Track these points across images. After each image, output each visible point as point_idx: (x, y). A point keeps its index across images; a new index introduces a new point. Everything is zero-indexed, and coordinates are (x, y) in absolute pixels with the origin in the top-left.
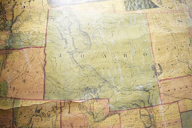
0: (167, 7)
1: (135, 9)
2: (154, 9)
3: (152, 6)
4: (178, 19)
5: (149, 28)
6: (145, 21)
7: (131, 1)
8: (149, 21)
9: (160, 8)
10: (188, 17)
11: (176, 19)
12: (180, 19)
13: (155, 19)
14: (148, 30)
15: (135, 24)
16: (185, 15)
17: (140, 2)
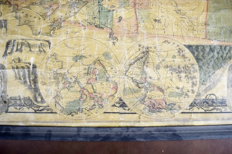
0: (172, 43)
1: (220, 47)
2: (194, 43)
3: (194, 48)
4: (160, 24)
5: (206, 19)
6: (210, 29)
7: (223, 59)
8: (204, 28)
9: (184, 43)
10: (142, 26)
11: (163, 26)
12: (157, 24)
13: (195, 30)
14: (208, 17)
15: (223, 27)
16: (146, 29)
17: (210, 56)
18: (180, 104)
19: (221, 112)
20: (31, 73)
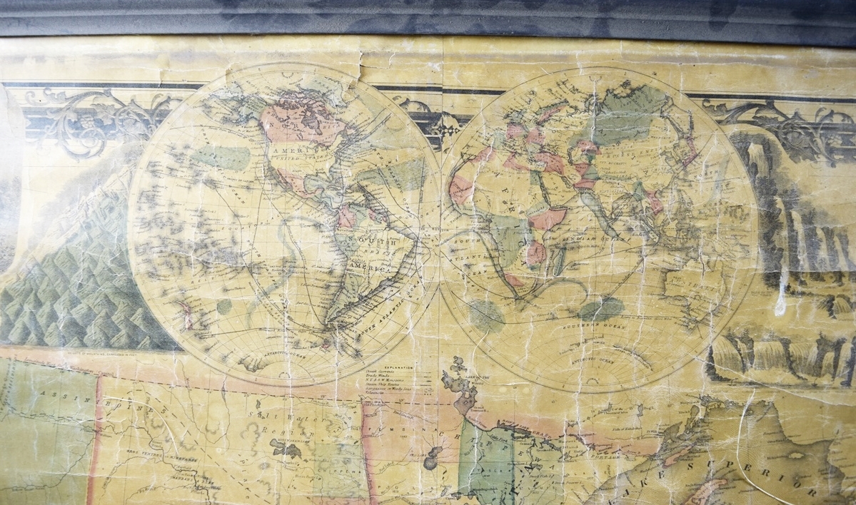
0: (232, 360)
1: (46, 340)
2: (147, 360)
3: (147, 341)
4: (277, 436)
5: (96, 452)
6: (81, 411)
7: (36, 294)
8: (104, 416)
9: (185, 358)
10: (348, 432)
11: (265, 429)
12: (287, 436)
13: (140, 408)
14: (89, 458)
15: (32, 416)
16: (331, 418)
17: (86, 308)
18: (205, 121)
19: (48, 85)
20: (786, 253)
